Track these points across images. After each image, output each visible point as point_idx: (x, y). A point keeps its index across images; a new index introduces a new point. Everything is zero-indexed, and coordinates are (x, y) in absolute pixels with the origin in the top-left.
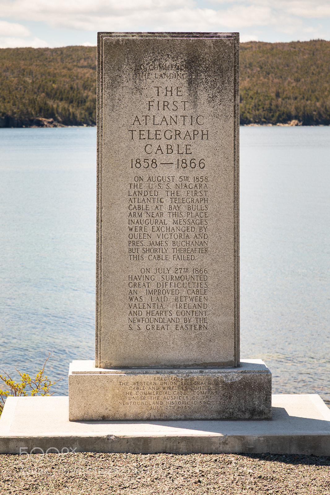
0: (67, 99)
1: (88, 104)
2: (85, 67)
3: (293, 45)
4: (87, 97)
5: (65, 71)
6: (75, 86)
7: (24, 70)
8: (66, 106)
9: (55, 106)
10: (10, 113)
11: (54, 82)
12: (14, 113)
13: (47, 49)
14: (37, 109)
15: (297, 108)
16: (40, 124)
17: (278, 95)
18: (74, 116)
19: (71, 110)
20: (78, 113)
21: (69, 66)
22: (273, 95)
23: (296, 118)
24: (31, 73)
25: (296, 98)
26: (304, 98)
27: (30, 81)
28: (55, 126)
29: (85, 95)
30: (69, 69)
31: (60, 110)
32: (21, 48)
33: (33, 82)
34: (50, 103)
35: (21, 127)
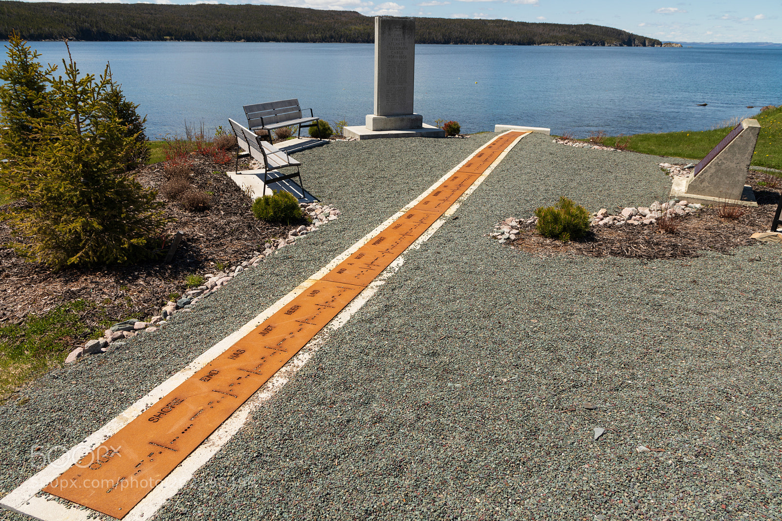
0: (141, 28)
1: (151, 31)
2: (147, 13)
3: (238, 6)
4: (151, 27)
5: (138, 15)
6: (144, 22)
7: (118, 14)
8: (142, 31)
9: (136, 31)
10: (116, 34)
11: (134, 20)
12: (117, 34)
13: (127, 4)
14: (128, 33)
15: (243, 34)
16: (131, 40)
17: (235, 29)
18: (146, 37)
19: (144, 33)
20: (147, 35)
21: (140, 13)
22: (233, 28)
23: (244, 38)
24: (122, 15)
25: (243, 30)
26: (245, 30)
27: (122, 19)
28: (138, 41)
29: (149, 26)
30: (140, 14)
31: (139, 33)
32: (115, 4)
33: (124, 20)
34: (134, 30)
35: (122, 41)
